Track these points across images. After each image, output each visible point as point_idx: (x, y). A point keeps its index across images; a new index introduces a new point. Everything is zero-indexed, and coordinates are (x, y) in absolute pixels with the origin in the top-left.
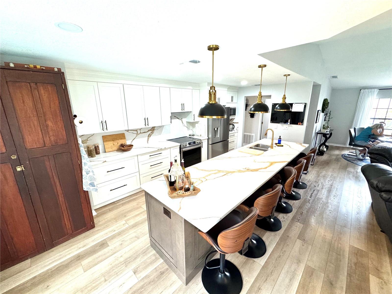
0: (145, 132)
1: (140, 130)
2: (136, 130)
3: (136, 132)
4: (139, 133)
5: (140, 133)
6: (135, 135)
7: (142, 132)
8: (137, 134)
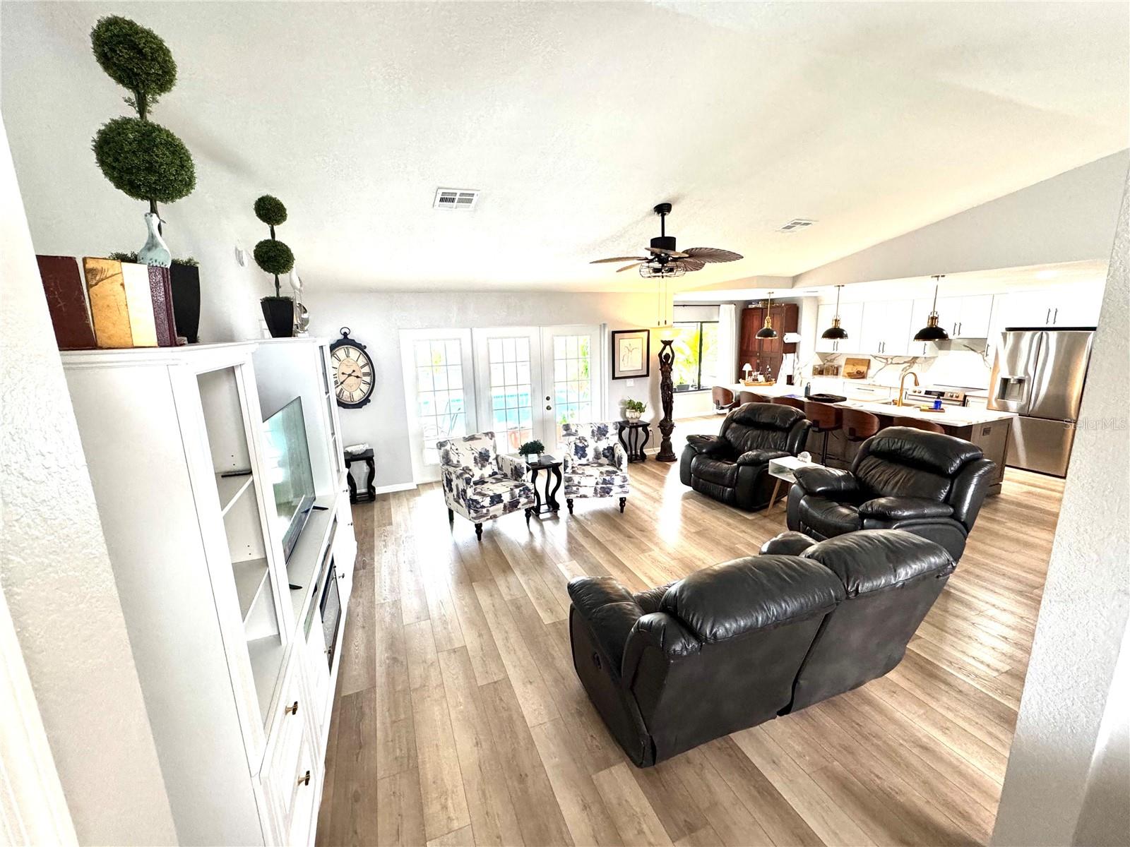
0: (898, 364)
1: (892, 359)
2: (887, 359)
3: (885, 361)
4: (889, 362)
5: (891, 363)
6: (884, 364)
7: (893, 362)
8: (887, 364)
